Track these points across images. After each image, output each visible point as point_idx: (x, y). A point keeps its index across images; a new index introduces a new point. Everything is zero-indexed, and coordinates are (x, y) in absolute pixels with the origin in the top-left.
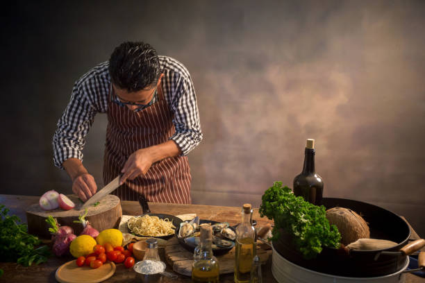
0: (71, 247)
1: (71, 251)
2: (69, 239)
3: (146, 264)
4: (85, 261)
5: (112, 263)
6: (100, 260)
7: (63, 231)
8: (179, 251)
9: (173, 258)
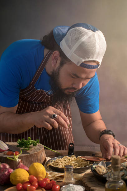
0: (10, 177)
1: (11, 180)
2: (9, 172)
3: (70, 187)
4: (23, 187)
5: (43, 189)
6: (34, 186)
7: (4, 166)
8: (94, 181)
9: (90, 186)
